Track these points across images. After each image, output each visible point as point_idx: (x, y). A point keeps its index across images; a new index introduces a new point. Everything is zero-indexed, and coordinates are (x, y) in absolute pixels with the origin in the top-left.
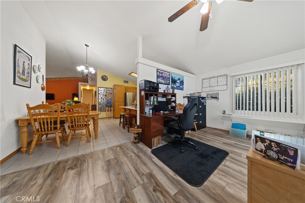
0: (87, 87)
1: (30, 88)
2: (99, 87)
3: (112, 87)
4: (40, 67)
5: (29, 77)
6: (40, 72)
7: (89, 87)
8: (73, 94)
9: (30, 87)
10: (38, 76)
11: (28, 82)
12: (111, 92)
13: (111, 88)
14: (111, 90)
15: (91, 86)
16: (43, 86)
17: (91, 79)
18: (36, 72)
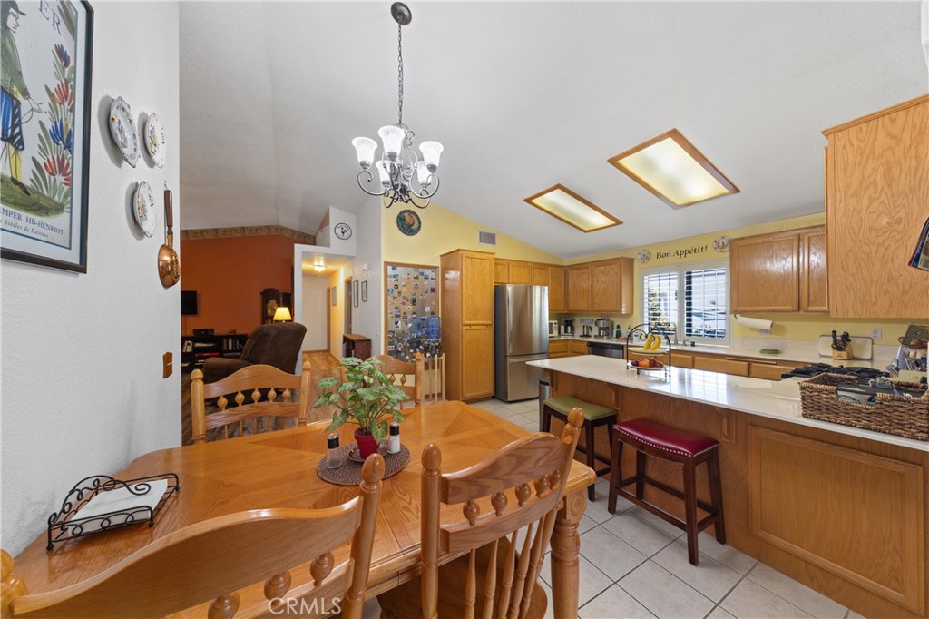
0: (316, 263)
1: (81, 268)
2: (387, 264)
3: (438, 263)
4: (149, 128)
5: (69, 177)
6: (151, 163)
7: (322, 263)
8: (266, 290)
9: (76, 261)
10: (142, 191)
11: (60, 220)
12: (433, 284)
13: (433, 268)
14: (434, 275)
15: (330, 259)
16: (167, 258)
17: (339, 231)
18: (124, 150)
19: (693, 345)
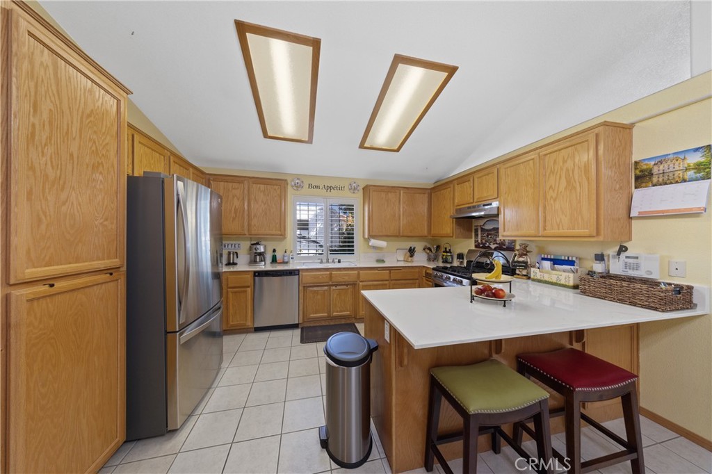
19: (339, 262)
